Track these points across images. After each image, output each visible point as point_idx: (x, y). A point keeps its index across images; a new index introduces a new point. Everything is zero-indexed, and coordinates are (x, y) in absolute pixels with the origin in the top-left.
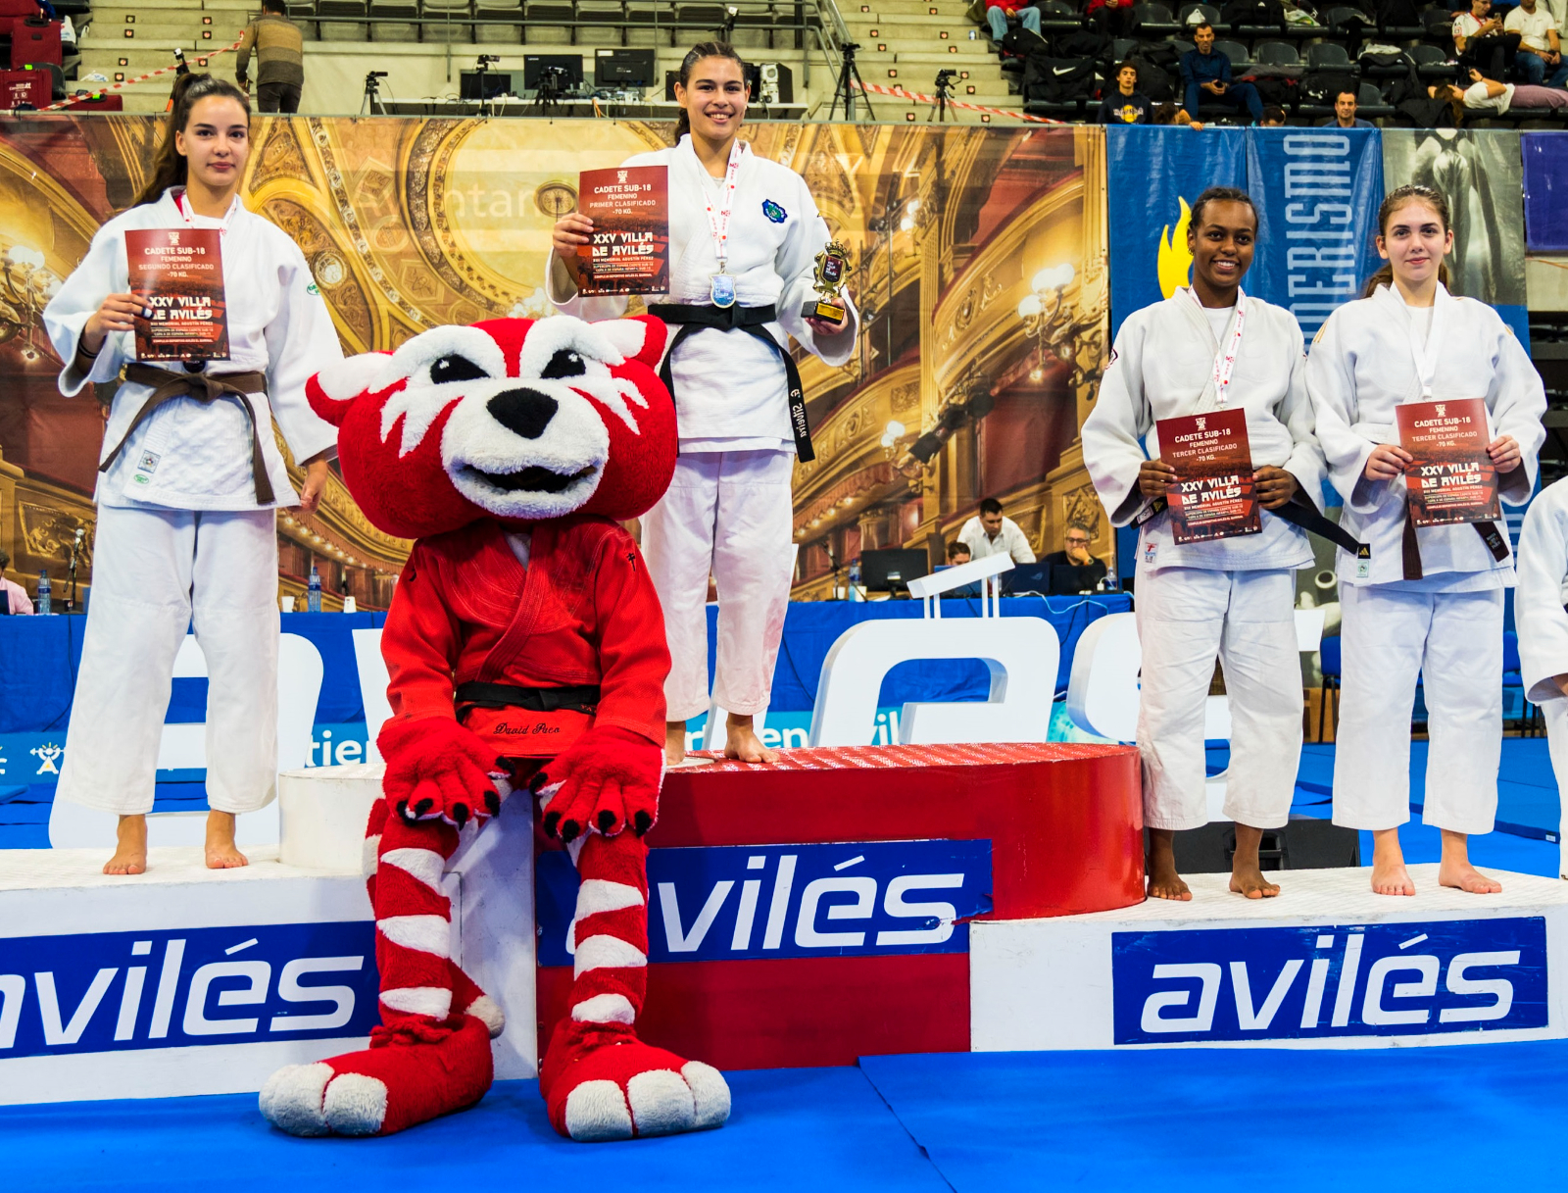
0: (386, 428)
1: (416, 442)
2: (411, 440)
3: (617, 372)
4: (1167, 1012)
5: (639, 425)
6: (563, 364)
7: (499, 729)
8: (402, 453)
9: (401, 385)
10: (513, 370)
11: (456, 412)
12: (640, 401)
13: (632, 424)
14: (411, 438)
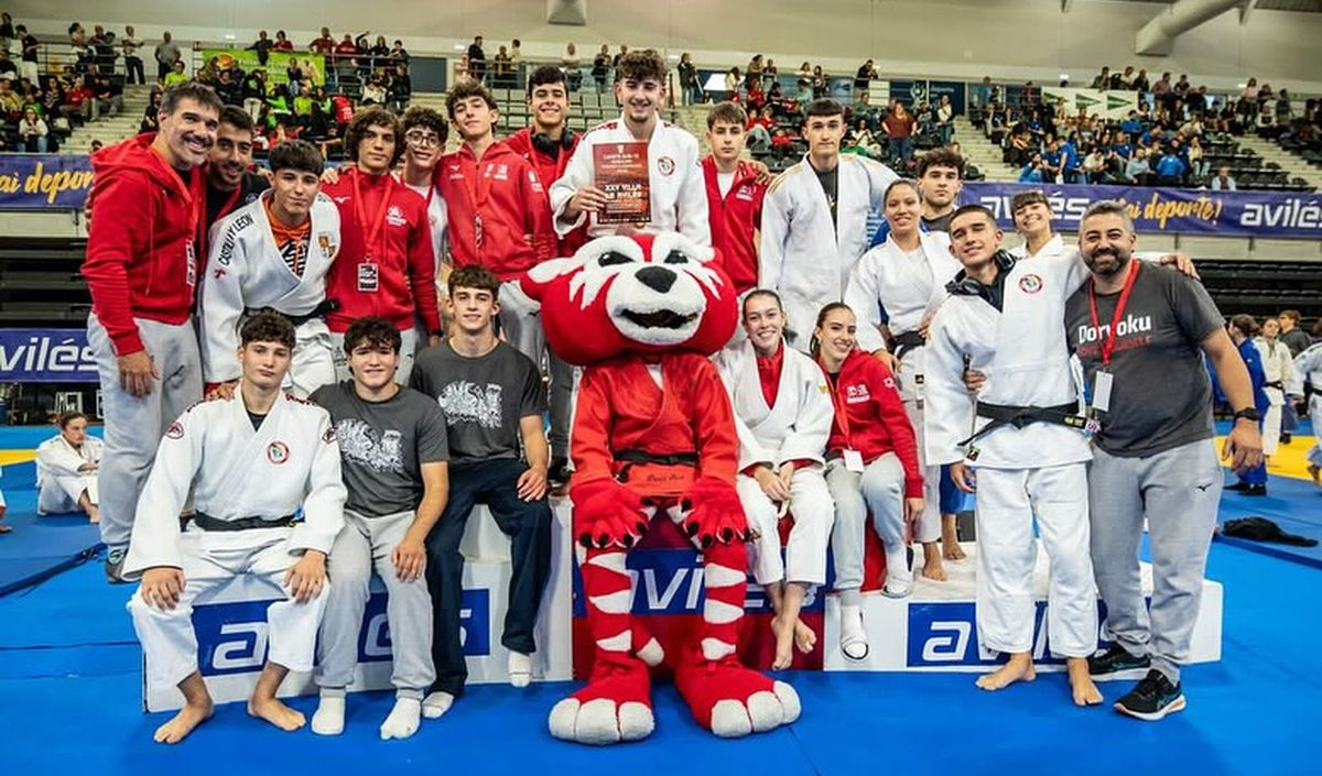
0: (573, 292)
1: (592, 299)
2: (588, 299)
3: (705, 265)
4: (937, 649)
5: (720, 294)
6: (674, 257)
7: (650, 478)
8: (583, 306)
9: (581, 269)
10: (648, 258)
11: (615, 281)
12: (719, 281)
13: (716, 293)
14: (589, 298)
